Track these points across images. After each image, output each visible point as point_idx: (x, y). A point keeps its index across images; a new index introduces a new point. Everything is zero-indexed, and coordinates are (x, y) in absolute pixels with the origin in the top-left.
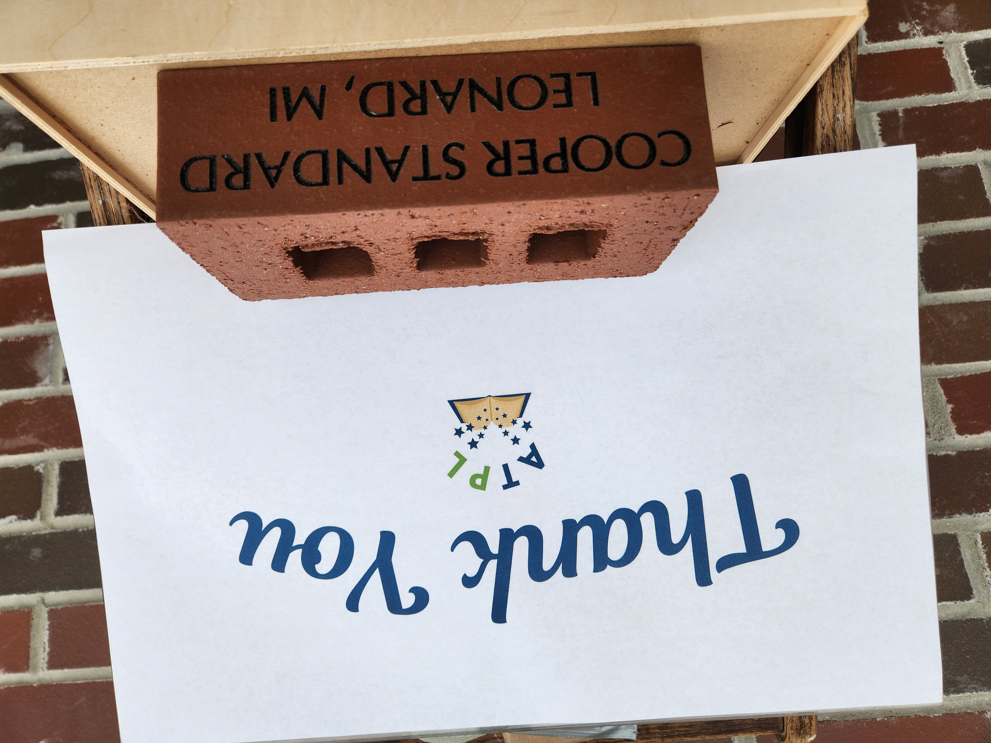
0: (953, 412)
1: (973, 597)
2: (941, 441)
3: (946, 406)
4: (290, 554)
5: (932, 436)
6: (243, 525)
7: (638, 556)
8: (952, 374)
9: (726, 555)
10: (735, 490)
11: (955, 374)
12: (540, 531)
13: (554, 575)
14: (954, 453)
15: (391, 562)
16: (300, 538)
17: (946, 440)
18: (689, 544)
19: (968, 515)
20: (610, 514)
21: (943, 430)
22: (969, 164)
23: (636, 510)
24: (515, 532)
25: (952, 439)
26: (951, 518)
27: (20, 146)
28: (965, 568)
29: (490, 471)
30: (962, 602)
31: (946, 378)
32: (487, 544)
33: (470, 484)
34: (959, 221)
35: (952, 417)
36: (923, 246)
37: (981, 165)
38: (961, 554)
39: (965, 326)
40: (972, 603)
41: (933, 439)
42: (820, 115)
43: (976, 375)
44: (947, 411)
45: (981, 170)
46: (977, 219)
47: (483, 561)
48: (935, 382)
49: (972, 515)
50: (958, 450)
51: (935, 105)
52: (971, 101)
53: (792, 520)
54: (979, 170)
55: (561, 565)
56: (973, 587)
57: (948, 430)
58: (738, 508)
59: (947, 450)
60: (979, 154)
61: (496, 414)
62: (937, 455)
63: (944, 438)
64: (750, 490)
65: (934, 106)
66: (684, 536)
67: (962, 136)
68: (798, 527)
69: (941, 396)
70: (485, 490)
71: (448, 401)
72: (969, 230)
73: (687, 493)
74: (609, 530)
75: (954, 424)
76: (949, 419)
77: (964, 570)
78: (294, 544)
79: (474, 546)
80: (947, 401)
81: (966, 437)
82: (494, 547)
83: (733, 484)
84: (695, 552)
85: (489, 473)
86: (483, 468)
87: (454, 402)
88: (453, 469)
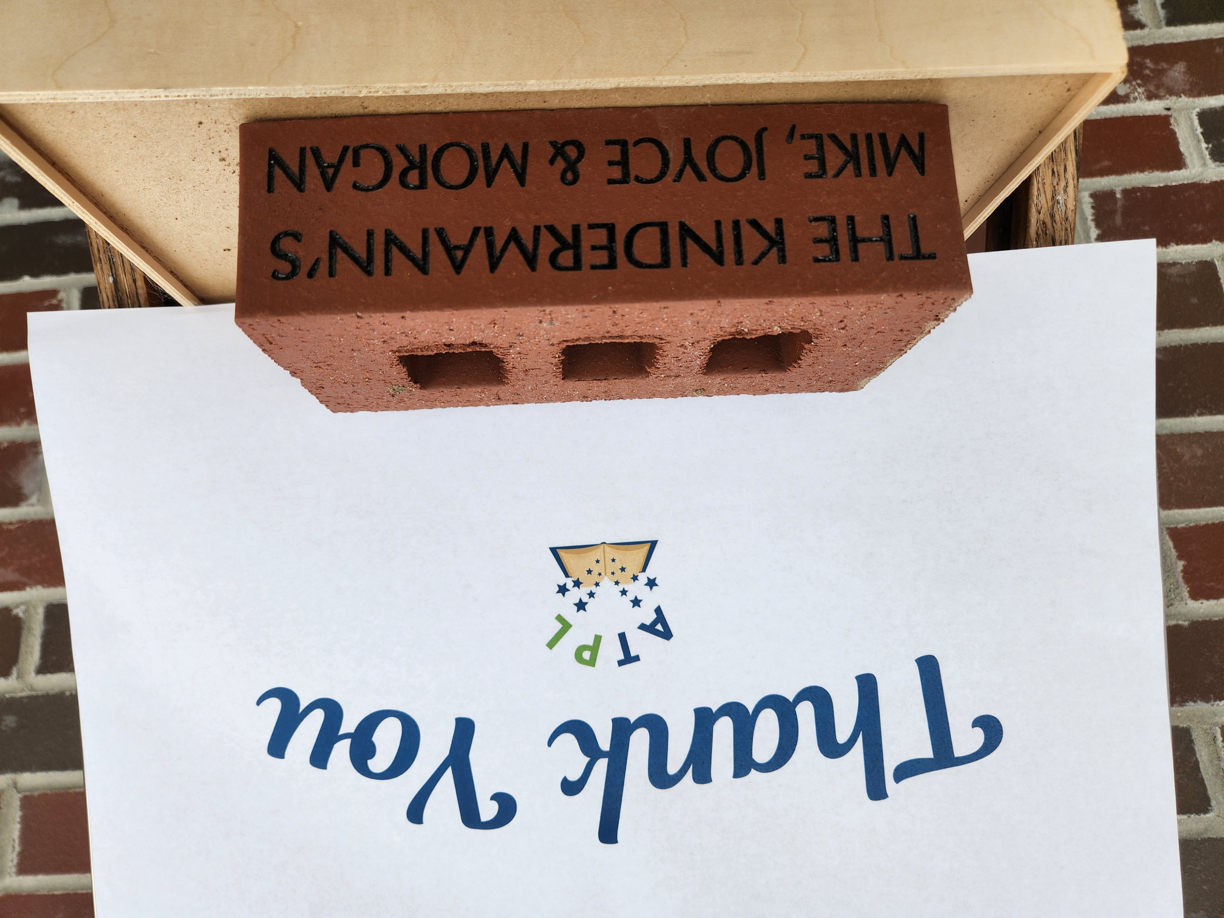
0: (1185, 570)
1: (1212, 810)
2: (1170, 608)
3: (1176, 563)
6: (275, 705)
7: (792, 758)
8: (1183, 523)
9: (907, 760)
10: (921, 675)
11: (1187, 523)
12: (665, 722)
13: (682, 780)
14: (1186, 623)
15: (468, 759)
16: (349, 725)
17: (1176, 605)
18: (859, 745)
19: (1205, 704)
20: (756, 702)
21: (1173, 594)
22: (1204, 260)
24: (632, 722)
25: (1183, 605)
26: (1182, 706)
28: (1200, 772)
29: (601, 642)
30: (1197, 816)
31: (1176, 528)
32: (595, 738)
33: (576, 658)
34: (1192, 330)
35: (1183, 577)
37: (1218, 261)
38: (1195, 753)
39: (1199, 462)
40: (1210, 817)
42: (1035, 197)
43: (1213, 524)
45: (1218, 268)
46: (1214, 328)
49: (1210, 703)
50: (1191, 619)
51: (1162, 185)
52: (1205, 182)
53: (993, 717)
54: (1216, 267)
55: (691, 767)
56: (1211, 797)
57: (1179, 594)
58: (925, 701)
59: (1181, 620)
60: (1215, 248)
61: (611, 567)
63: (1174, 603)
64: (940, 676)
65: (1159, 187)
67: (1195, 225)
68: (1002, 727)
69: (1170, 550)
70: (594, 666)
71: (552, 549)
72: (1203, 343)
74: (755, 723)
75: (1186, 586)
76: (1180, 579)
77: (1200, 774)
78: (342, 732)
79: (577, 739)
80: (1177, 556)
81: (1202, 603)
82: (604, 742)
83: (919, 667)
84: (866, 755)
85: (601, 644)
86: (593, 638)
87: (557, 550)
88: (553, 638)
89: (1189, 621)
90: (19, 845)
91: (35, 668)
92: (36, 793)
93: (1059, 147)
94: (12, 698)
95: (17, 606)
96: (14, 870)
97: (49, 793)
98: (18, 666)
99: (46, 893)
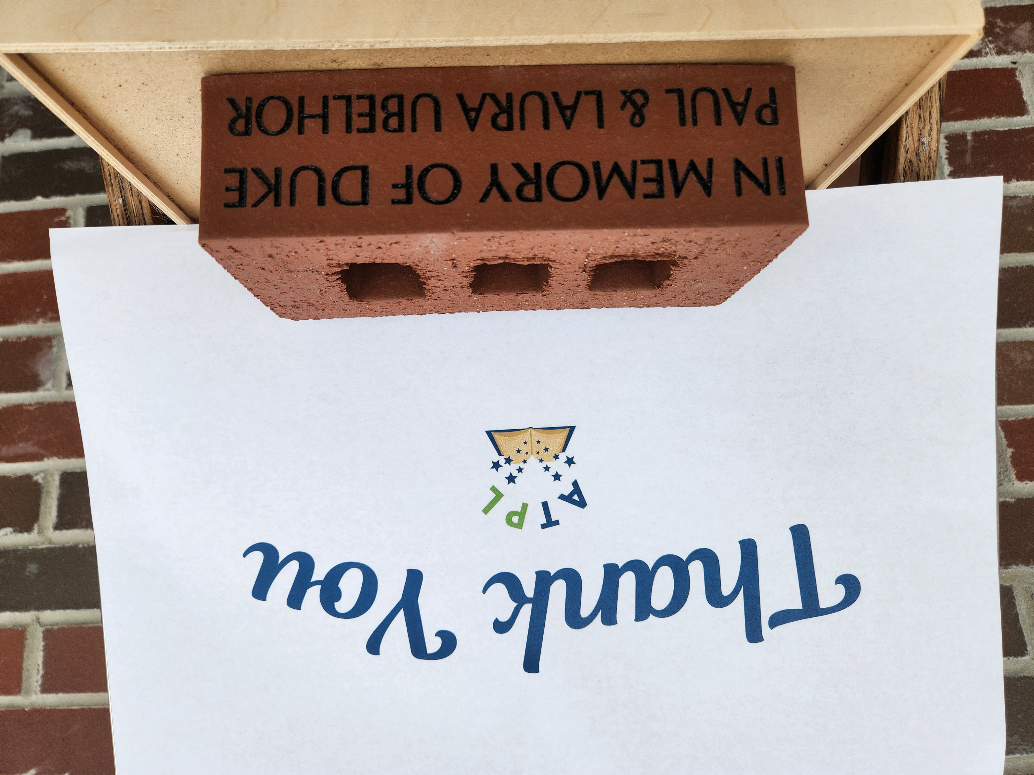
0: (1013, 456)
1: (1028, 653)
3: (1008, 450)
4: (308, 590)
6: (258, 557)
7: (684, 607)
8: (1013, 416)
9: (781, 610)
10: (793, 540)
11: (1017, 417)
12: (579, 574)
14: (1013, 500)
15: (417, 602)
16: (319, 574)
17: (1005, 485)
18: (741, 596)
19: (1025, 567)
20: (655, 561)
21: (1003, 475)
24: (552, 575)
25: (1011, 485)
26: (1007, 568)
27: (28, 133)
29: (527, 509)
30: (1015, 659)
31: (1007, 420)
32: (522, 587)
33: (506, 522)
34: (1027, 254)
35: (1012, 462)
38: (1016, 608)
42: (904, 138)
44: (1006, 455)
47: (517, 606)
53: (853, 576)
55: (600, 612)
56: (1028, 643)
57: (1009, 476)
58: (796, 561)
59: (1006, 497)
61: (536, 447)
62: (1008, 502)
63: (1003, 483)
64: (810, 542)
65: (1005, 130)
66: (735, 588)
68: (860, 584)
70: (521, 529)
71: (486, 431)
73: (740, 542)
74: (654, 577)
75: (1014, 470)
76: (1009, 463)
77: (1019, 624)
78: (313, 580)
79: (507, 588)
80: (1007, 445)
81: (1026, 484)
82: (529, 591)
83: (792, 534)
84: (747, 606)
85: (527, 511)
86: (521, 506)
87: (492, 433)
88: (488, 505)
89: (1015, 498)
90: (43, 669)
91: (53, 525)
92: (56, 627)
93: (925, 95)
94: (34, 549)
95: (37, 474)
96: (39, 689)
97: (67, 627)
98: (39, 523)
99: (66, 708)
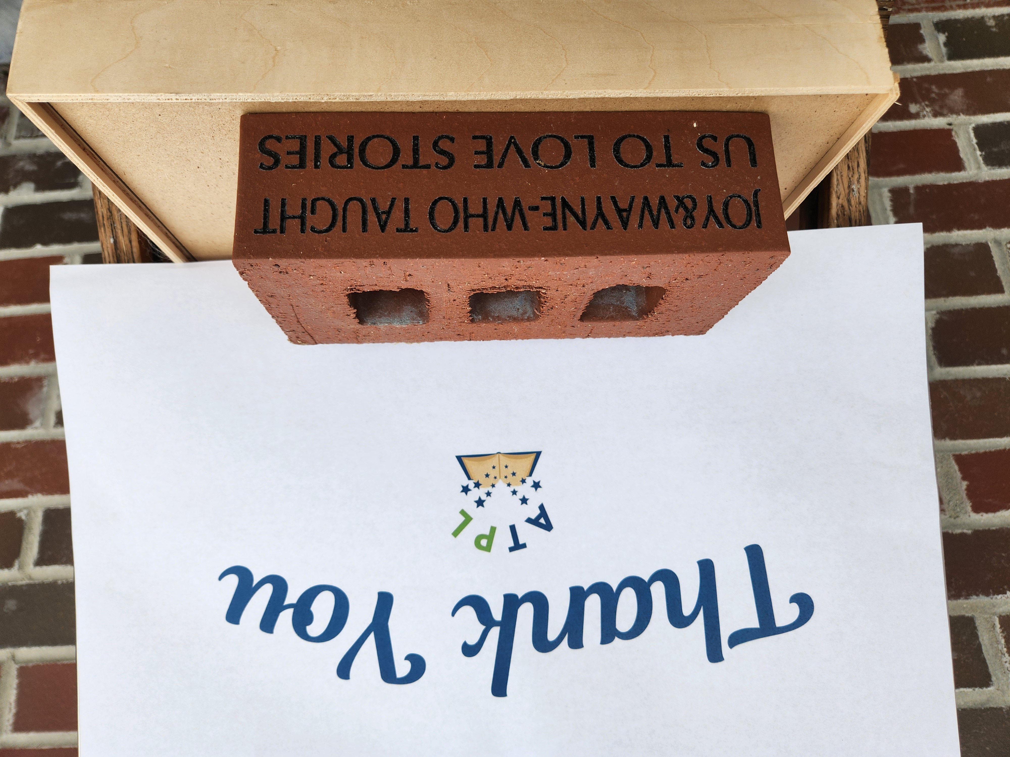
0: (968, 489)
1: (992, 684)
2: (956, 519)
3: (961, 483)
4: (281, 614)
5: (947, 513)
6: (233, 580)
7: (647, 629)
8: (966, 450)
9: (739, 629)
10: (749, 561)
11: (969, 451)
12: (546, 598)
13: (559, 646)
14: (969, 532)
15: (388, 626)
16: (292, 597)
17: (961, 517)
18: (701, 617)
19: (986, 597)
20: (619, 582)
21: (959, 508)
22: (980, 242)
23: (646, 579)
24: (519, 597)
25: (967, 517)
26: (967, 599)
27: (32, 186)
28: (983, 653)
29: (496, 532)
30: (980, 690)
31: (960, 455)
32: (490, 611)
33: (475, 545)
34: (970, 297)
35: (967, 494)
36: (935, 321)
37: (991, 243)
38: (978, 638)
39: (978, 402)
40: (991, 690)
41: (948, 516)
42: (835, 188)
43: (990, 452)
44: (962, 487)
45: (991, 249)
46: (988, 296)
47: (485, 628)
48: (950, 458)
49: (989, 597)
50: (973, 529)
51: (945, 183)
52: (980, 181)
53: (806, 594)
54: (989, 247)
55: (567, 635)
56: (991, 674)
57: (963, 508)
58: (752, 583)
59: (963, 529)
60: (989, 233)
61: (505, 472)
62: (952, 534)
63: (960, 515)
64: (764, 561)
65: (944, 185)
66: (695, 607)
67: (972, 215)
68: (813, 603)
69: (956, 472)
70: (490, 551)
71: (457, 457)
72: (980, 307)
73: (699, 562)
74: (618, 599)
75: (969, 502)
76: (965, 496)
78: (287, 602)
79: (476, 611)
80: (962, 478)
81: (982, 516)
82: (497, 614)
83: (747, 554)
84: (707, 626)
85: (495, 534)
86: (489, 529)
87: (462, 458)
88: (458, 528)
90: (15, 708)
91: (33, 561)
92: (31, 665)
93: (852, 150)
94: (14, 586)
95: (21, 510)
96: (10, 728)
97: (42, 665)
98: (19, 559)
99: (36, 748)
